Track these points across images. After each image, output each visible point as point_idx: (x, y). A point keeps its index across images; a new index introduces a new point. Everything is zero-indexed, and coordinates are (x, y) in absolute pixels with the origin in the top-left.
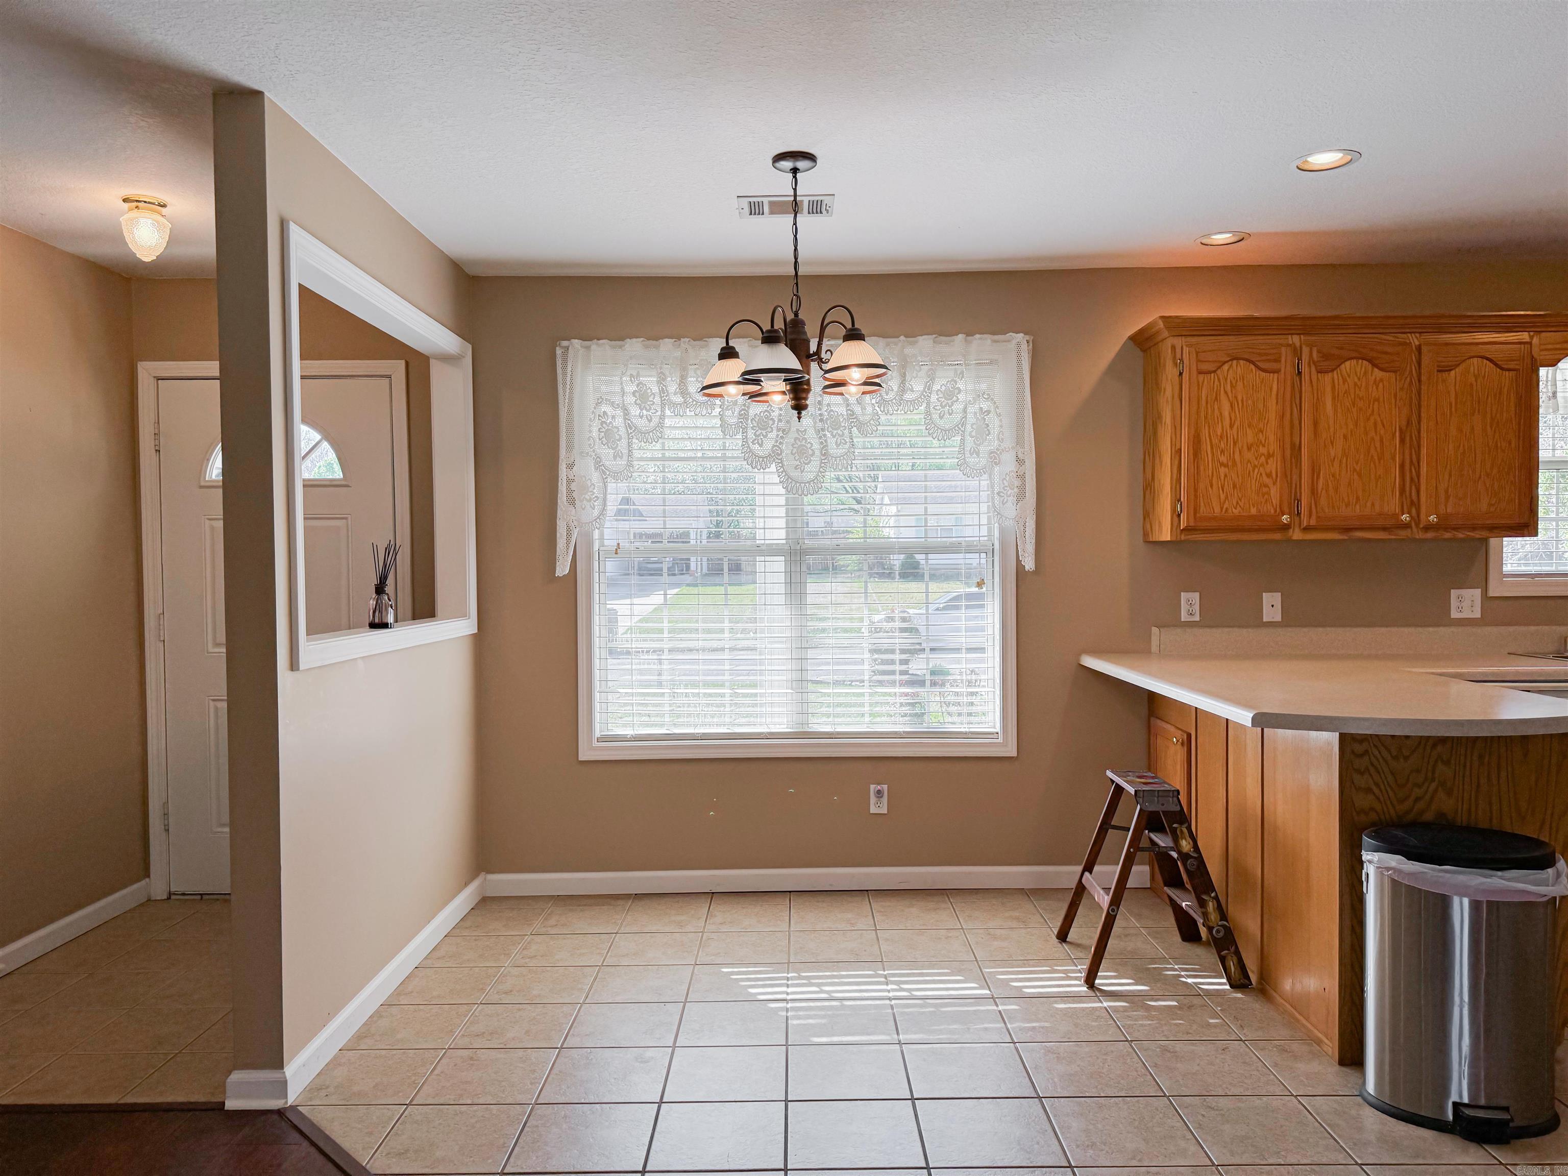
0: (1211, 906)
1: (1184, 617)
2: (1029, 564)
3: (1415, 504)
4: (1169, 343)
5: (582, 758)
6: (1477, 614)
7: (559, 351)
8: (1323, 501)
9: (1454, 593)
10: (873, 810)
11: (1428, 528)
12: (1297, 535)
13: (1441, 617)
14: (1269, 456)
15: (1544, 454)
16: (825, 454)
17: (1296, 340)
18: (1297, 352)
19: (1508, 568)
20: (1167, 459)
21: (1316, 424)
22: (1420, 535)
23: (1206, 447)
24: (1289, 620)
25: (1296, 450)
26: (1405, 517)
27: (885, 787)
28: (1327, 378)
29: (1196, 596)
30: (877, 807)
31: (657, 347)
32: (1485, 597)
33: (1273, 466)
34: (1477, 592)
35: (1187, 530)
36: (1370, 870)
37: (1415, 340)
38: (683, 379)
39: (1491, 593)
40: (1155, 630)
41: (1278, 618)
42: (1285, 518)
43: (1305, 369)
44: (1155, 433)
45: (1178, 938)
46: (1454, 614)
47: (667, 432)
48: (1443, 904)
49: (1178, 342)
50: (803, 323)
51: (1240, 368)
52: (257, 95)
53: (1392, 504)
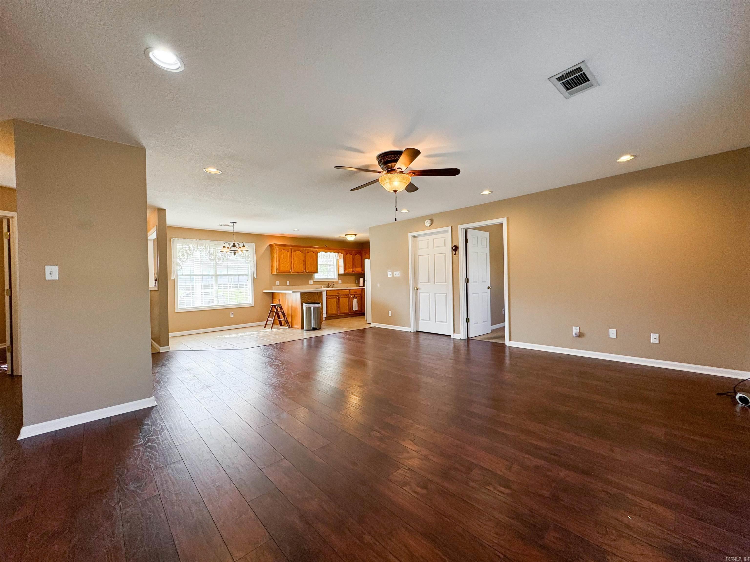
0: (285, 318)
1: (277, 285)
2: (256, 277)
3: (305, 269)
4: (275, 247)
5: (176, 312)
6: (312, 284)
7: (172, 240)
8: (295, 269)
9: (310, 281)
10: (231, 316)
11: (307, 272)
12: (292, 273)
13: (309, 284)
14: (288, 263)
15: (319, 263)
16: (223, 259)
17: (291, 248)
18: (291, 249)
19: (315, 278)
20: (275, 262)
21: (294, 259)
22: (306, 273)
23: (280, 262)
24: (290, 285)
25: (291, 262)
26: (304, 271)
27: (233, 313)
28: (295, 253)
29: (278, 282)
30: (232, 316)
31: (192, 240)
32: (313, 281)
33: (289, 264)
34: (312, 281)
35: (278, 272)
36: (304, 307)
37: (305, 249)
38: (197, 246)
39: (314, 281)
40: (273, 287)
41: (289, 285)
42: (290, 271)
43: (292, 252)
44: (273, 259)
45: (280, 325)
46: (310, 284)
47: (194, 255)
48: (310, 308)
49: (276, 247)
50: (235, 244)
51: (284, 251)
52: (165, 210)
53: (303, 269)
